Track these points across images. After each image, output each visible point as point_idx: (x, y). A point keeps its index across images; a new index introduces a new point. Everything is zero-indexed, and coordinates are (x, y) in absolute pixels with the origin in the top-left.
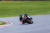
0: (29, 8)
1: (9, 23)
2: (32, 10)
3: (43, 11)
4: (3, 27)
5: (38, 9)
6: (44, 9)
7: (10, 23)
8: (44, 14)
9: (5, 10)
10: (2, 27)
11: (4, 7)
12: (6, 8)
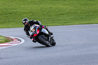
0: (57, 10)
1: (17, 39)
2: (63, 14)
3: (84, 17)
4: (6, 47)
5: (75, 13)
6: (87, 14)
7: (19, 40)
8: (86, 22)
9: (10, 13)
10: (4, 47)
11: (8, 8)
12: (12, 9)
